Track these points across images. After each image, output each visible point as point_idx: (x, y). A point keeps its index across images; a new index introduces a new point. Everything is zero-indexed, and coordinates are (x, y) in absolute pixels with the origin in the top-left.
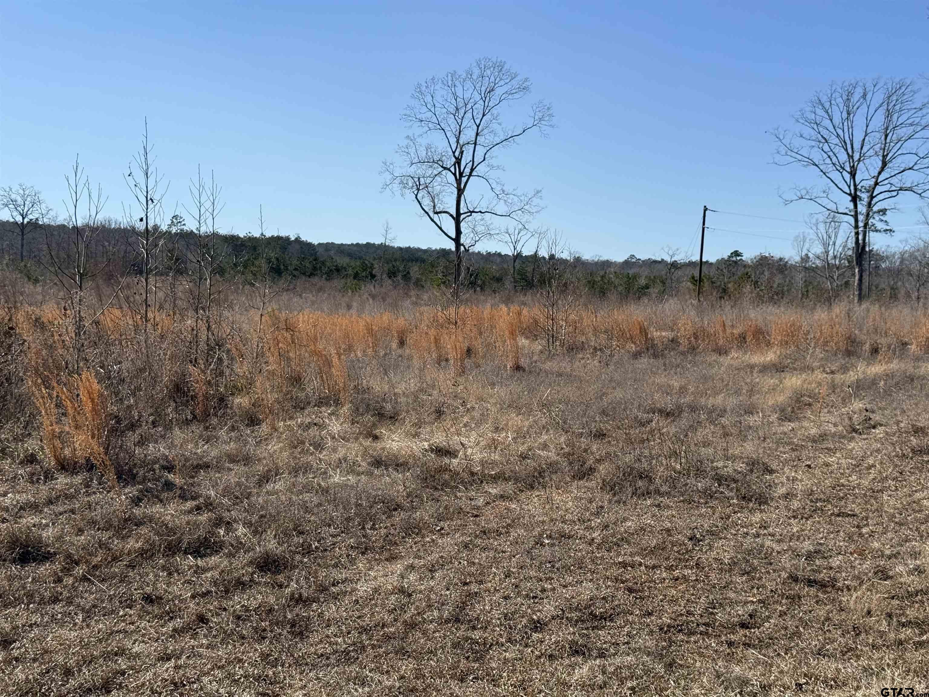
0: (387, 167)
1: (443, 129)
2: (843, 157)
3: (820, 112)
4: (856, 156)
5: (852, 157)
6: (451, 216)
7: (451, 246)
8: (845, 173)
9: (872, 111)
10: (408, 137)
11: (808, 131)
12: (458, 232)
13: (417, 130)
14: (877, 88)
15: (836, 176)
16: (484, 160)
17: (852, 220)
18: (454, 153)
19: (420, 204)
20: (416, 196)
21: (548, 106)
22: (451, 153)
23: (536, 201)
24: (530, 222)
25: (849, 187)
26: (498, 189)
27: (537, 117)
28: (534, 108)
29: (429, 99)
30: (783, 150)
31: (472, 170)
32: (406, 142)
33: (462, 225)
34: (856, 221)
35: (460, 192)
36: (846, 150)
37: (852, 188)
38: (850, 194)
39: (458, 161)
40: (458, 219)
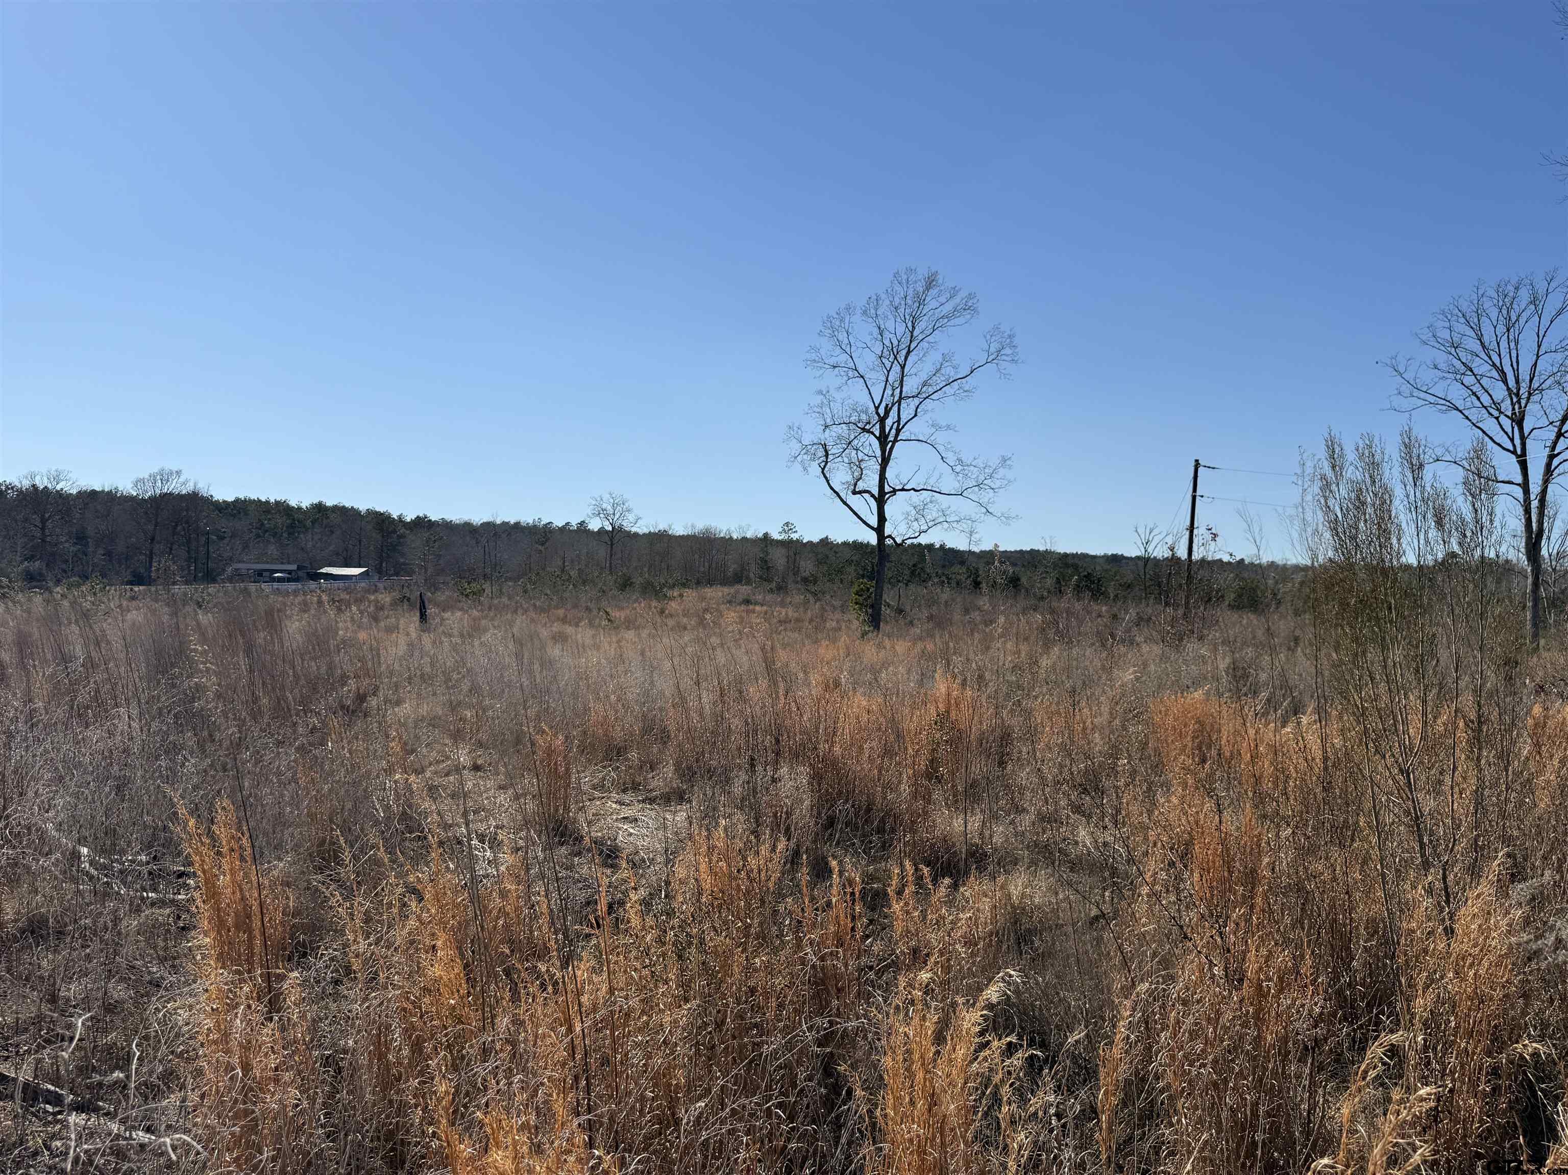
0: (794, 431)
1: (862, 377)
2: (1499, 392)
3: (1461, 327)
4: (1523, 391)
5: (1517, 395)
6: (873, 496)
7: (872, 538)
8: (1502, 418)
9: (1545, 322)
10: (820, 392)
11: (1442, 358)
12: (882, 519)
13: (832, 380)
14: (1553, 285)
15: (1490, 425)
16: (916, 415)
17: (1518, 492)
18: (877, 408)
19: (828, 481)
20: (823, 469)
21: (1009, 332)
22: (872, 409)
23: (1002, 472)
24: (994, 502)
25: (1512, 440)
26: (951, 458)
27: (992, 350)
28: (988, 337)
29: (842, 336)
30: (1406, 388)
31: (898, 431)
32: (819, 399)
33: (887, 508)
34: (1526, 491)
35: (885, 462)
36: (1505, 382)
37: (1517, 442)
38: (1514, 452)
39: (882, 421)
40: (881, 501)
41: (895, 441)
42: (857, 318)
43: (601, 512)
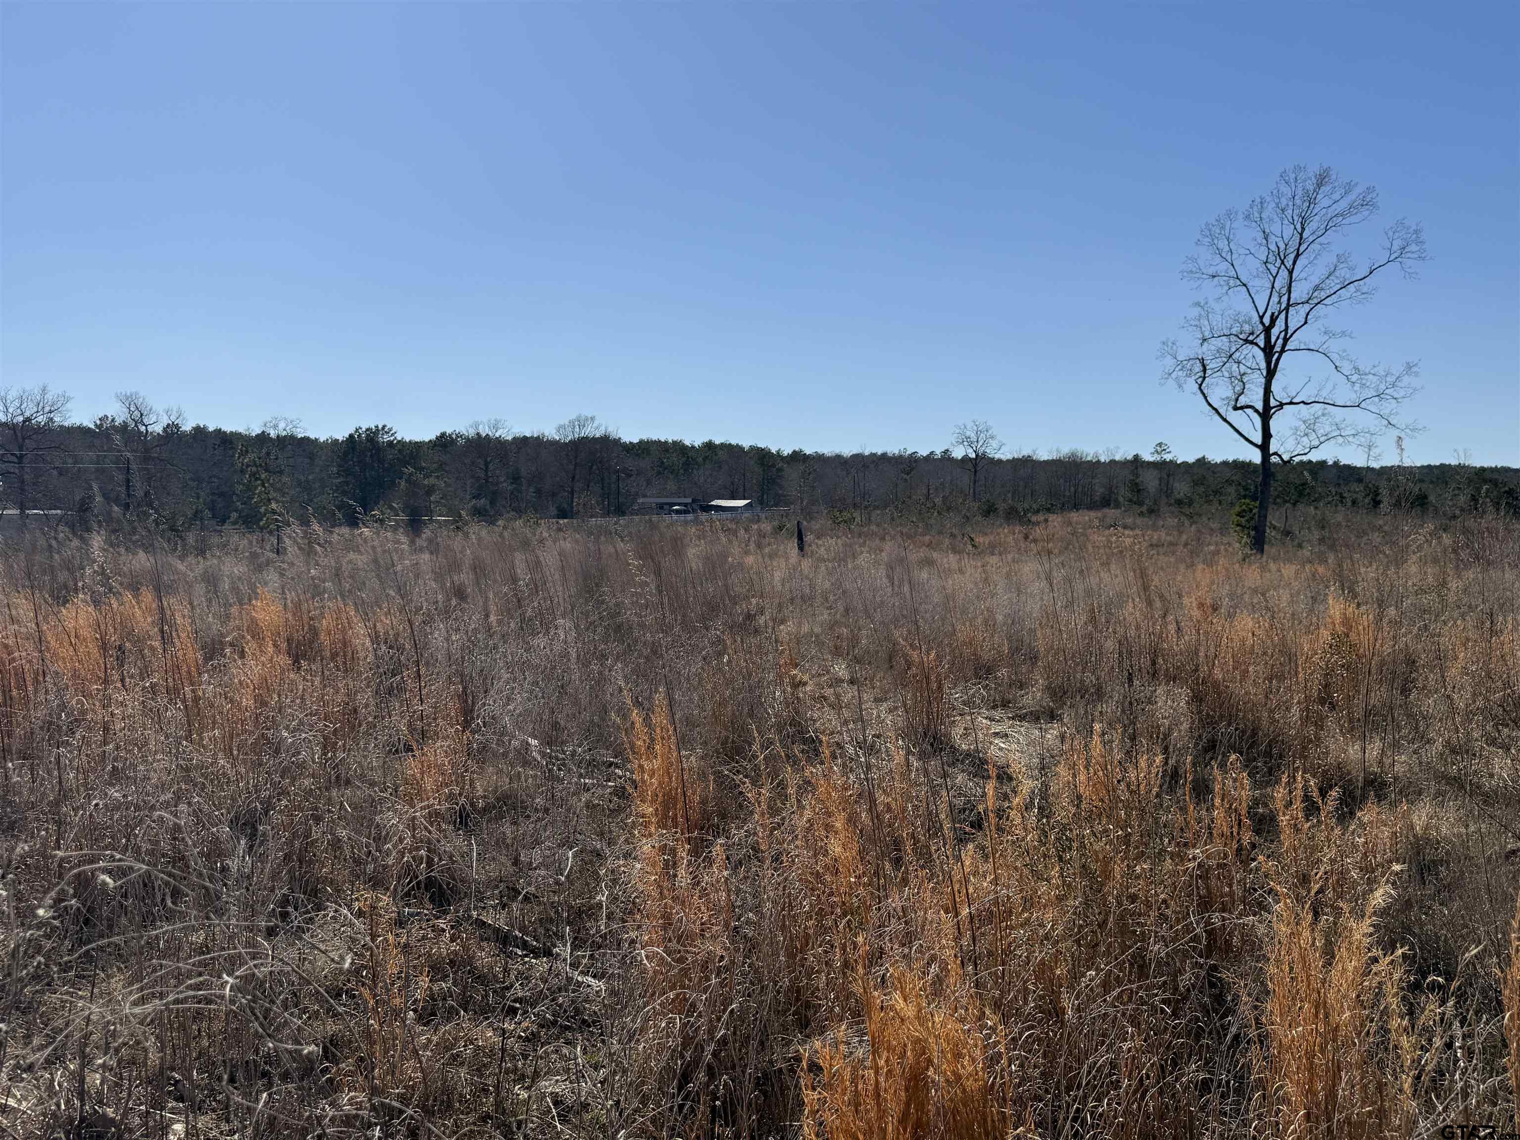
0: (1168, 348)
1: (1245, 285)
6: (1256, 411)
7: (1256, 457)
10: (1198, 304)
12: (1267, 435)
13: (1210, 290)
16: (1306, 323)
18: (1261, 318)
19: (1206, 398)
20: (1200, 385)
21: (1414, 227)
22: (1256, 318)
23: (1406, 379)
24: (1397, 413)
26: (1347, 368)
27: (1395, 247)
28: (1391, 234)
29: (1223, 244)
31: (1286, 340)
32: (1196, 311)
33: (1273, 423)
35: (1271, 374)
39: (1267, 330)
40: (1266, 416)
41: (1283, 351)
42: (1239, 223)
43: (966, 440)
